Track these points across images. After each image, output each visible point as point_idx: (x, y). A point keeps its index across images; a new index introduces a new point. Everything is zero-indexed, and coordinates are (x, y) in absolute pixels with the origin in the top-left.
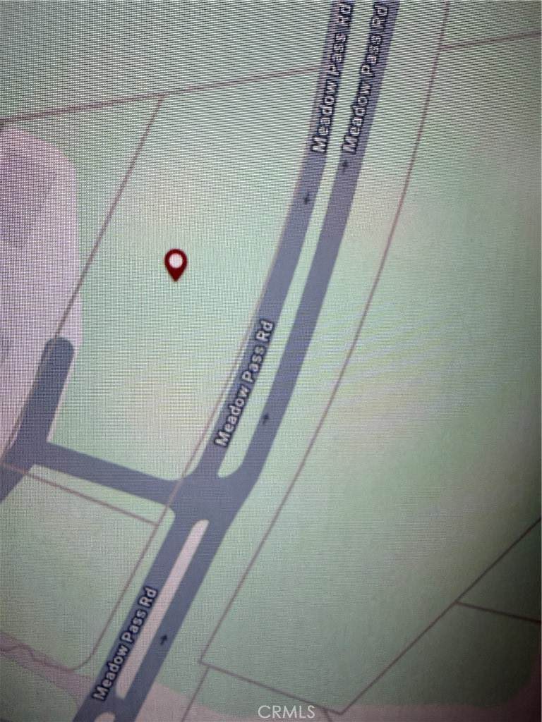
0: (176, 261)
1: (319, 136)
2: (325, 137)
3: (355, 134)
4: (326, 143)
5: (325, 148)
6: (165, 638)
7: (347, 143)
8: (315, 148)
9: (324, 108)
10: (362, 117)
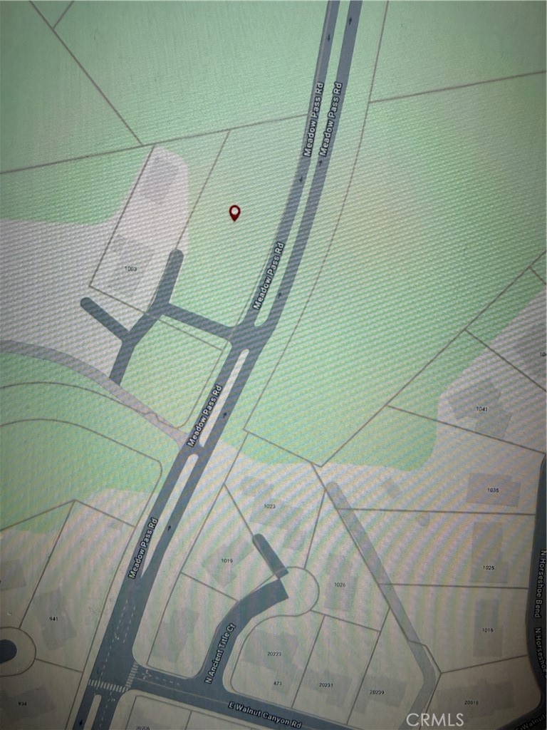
0: (235, 212)
1: (308, 148)
2: (311, 148)
3: (325, 146)
4: (311, 152)
5: (310, 154)
6: (225, 414)
7: (321, 151)
8: (305, 154)
9: (310, 134)
10: (329, 138)
